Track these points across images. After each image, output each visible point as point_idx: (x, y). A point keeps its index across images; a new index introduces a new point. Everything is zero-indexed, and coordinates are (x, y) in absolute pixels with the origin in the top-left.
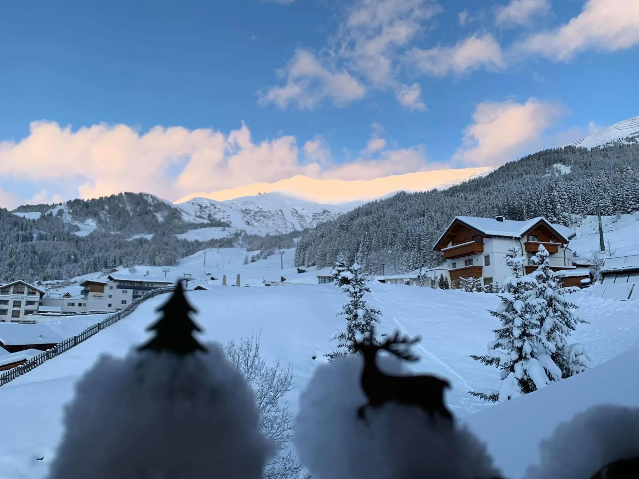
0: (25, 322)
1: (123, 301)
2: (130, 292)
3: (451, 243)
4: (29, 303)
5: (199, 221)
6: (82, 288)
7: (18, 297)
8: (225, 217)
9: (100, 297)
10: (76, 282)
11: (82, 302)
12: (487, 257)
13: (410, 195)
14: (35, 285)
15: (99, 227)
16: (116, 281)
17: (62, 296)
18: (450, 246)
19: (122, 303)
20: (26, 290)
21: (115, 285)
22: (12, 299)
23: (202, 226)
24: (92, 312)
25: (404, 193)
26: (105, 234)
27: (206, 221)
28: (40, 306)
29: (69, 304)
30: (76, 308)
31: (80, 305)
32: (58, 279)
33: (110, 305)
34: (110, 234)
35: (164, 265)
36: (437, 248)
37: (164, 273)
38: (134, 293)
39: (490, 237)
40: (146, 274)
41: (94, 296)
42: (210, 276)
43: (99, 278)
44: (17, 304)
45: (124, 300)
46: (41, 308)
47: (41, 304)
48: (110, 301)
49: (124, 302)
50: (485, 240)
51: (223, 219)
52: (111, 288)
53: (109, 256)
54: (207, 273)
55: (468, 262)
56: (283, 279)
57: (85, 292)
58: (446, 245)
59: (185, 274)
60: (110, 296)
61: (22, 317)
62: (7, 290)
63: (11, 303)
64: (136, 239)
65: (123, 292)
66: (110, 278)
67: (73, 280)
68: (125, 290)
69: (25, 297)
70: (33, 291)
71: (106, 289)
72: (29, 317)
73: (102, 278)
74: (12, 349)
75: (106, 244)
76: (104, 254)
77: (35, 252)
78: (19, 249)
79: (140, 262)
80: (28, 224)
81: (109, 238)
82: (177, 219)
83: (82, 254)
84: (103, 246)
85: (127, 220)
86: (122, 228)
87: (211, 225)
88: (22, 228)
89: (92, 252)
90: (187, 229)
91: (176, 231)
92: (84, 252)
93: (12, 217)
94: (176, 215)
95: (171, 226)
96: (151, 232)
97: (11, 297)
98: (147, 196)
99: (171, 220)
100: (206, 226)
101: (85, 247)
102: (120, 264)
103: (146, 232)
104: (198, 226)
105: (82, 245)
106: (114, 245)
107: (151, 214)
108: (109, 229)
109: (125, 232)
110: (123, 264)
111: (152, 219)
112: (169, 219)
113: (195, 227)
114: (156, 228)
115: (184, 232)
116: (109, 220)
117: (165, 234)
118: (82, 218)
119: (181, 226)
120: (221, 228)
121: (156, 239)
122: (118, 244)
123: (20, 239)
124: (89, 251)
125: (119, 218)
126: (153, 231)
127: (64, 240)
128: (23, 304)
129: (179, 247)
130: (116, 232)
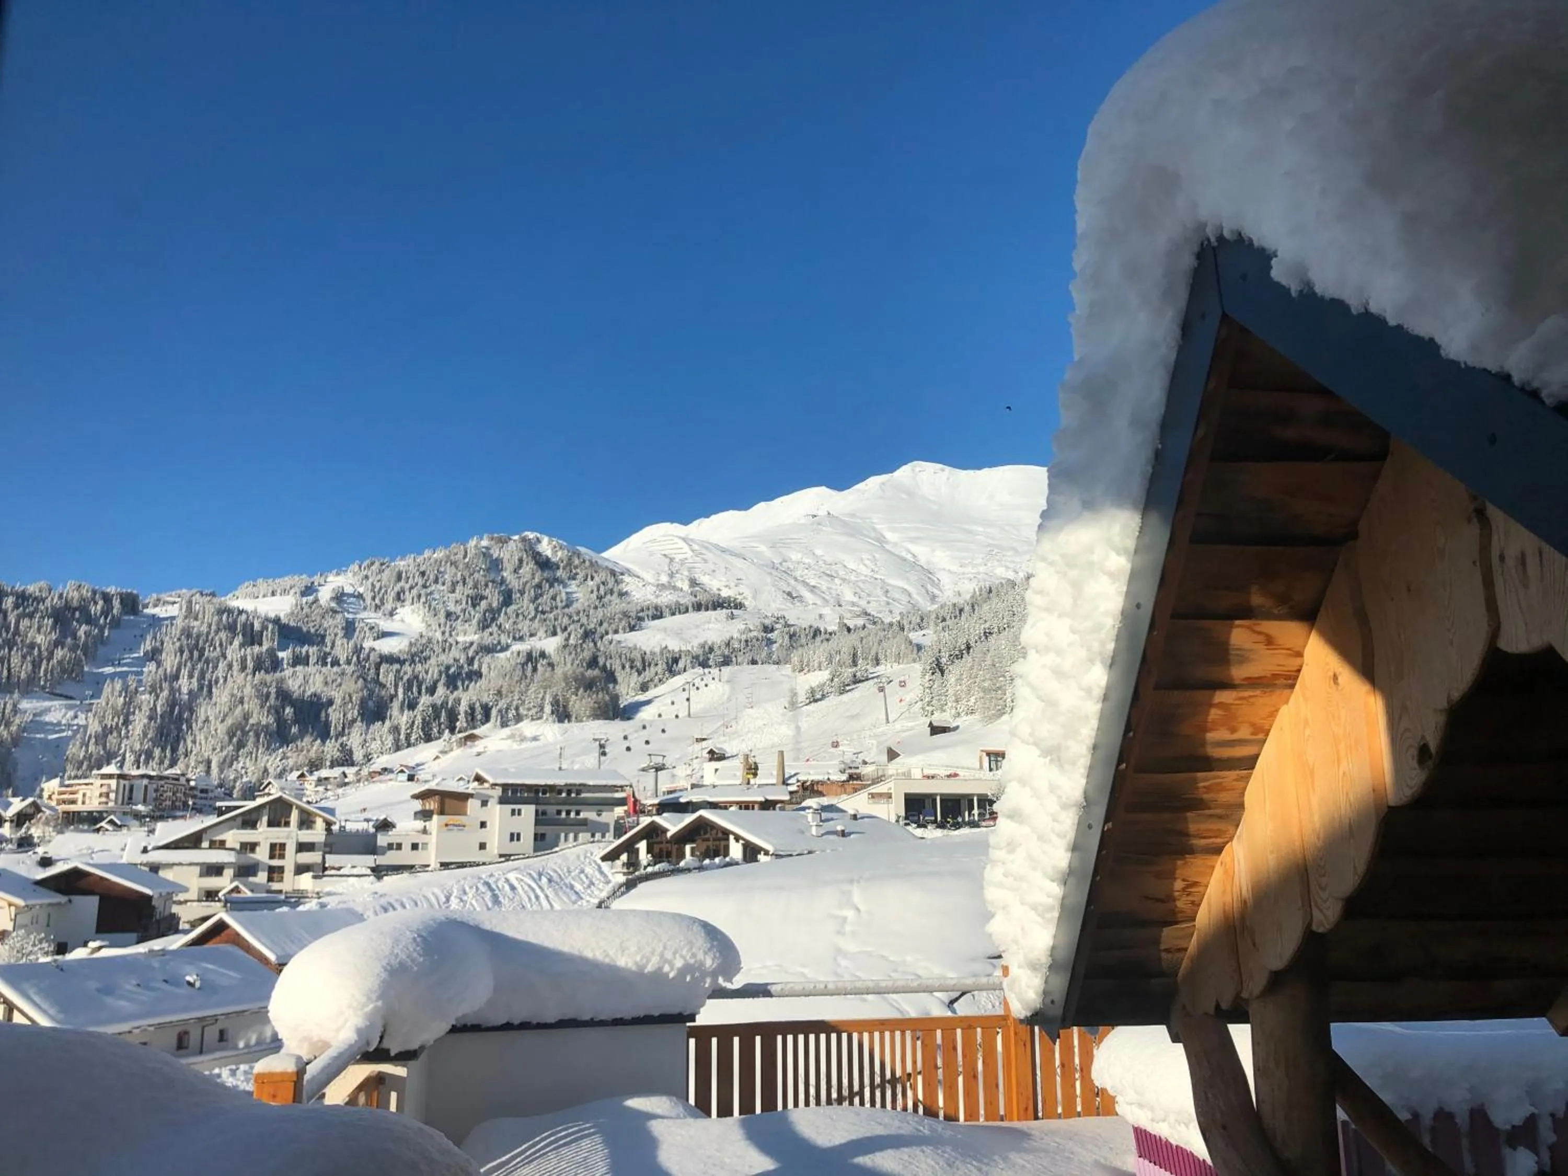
1: (512, 835)
2: (529, 811)
4: (302, 847)
5: (666, 598)
6: (417, 805)
7: (278, 834)
8: (732, 585)
9: (459, 826)
11: (419, 839)
15: (429, 626)
16: (493, 786)
19: (512, 839)
20: (294, 817)
21: (492, 795)
22: (267, 838)
23: (678, 609)
24: (445, 865)
26: (444, 641)
27: (687, 600)
28: (327, 856)
29: (390, 847)
30: (407, 856)
31: (414, 847)
32: (343, 765)
33: (483, 846)
34: (456, 643)
35: (589, 719)
38: (537, 812)
41: (445, 825)
42: (704, 745)
44: (277, 850)
45: (515, 831)
46: (331, 860)
47: (329, 850)
48: (482, 835)
49: (515, 837)
51: (727, 589)
52: (484, 803)
53: (458, 701)
54: (698, 736)
56: (892, 754)
57: (424, 815)
59: (650, 755)
60: (483, 825)
61: (290, 881)
62: (254, 817)
63: (264, 850)
64: (519, 654)
65: (513, 812)
66: (478, 778)
67: (377, 766)
68: (516, 807)
69: (294, 834)
70: (309, 820)
71: (473, 805)
72: (306, 882)
75: (448, 668)
76: (447, 697)
77: (284, 696)
78: (248, 690)
79: (533, 711)
80: (264, 628)
81: (455, 653)
82: (615, 595)
83: (392, 697)
84: (440, 673)
85: (495, 605)
86: (484, 625)
87: (698, 607)
88: (252, 637)
89: (415, 689)
90: (641, 619)
91: (614, 627)
92: (396, 691)
93: (229, 611)
94: (610, 585)
95: (600, 613)
96: (554, 634)
97: (264, 834)
98: (539, 541)
99: (600, 598)
100: (687, 611)
101: (398, 678)
102: (487, 718)
103: (541, 633)
104: (666, 612)
105: (391, 677)
106: (466, 668)
107: (551, 586)
108: (452, 629)
109: (491, 634)
110: (493, 720)
111: (554, 598)
112: (594, 596)
113: (658, 614)
114: (566, 621)
115: (632, 629)
116: (451, 607)
117: (588, 635)
118: (388, 606)
119: (625, 615)
120: (722, 613)
121: (567, 650)
122: (476, 666)
123: (250, 664)
124: (408, 687)
125: (475, 600)
126: (559, 630)
127: (348, 662)
128: (291, 849)
129: (623, 667)
130: (468, 635)
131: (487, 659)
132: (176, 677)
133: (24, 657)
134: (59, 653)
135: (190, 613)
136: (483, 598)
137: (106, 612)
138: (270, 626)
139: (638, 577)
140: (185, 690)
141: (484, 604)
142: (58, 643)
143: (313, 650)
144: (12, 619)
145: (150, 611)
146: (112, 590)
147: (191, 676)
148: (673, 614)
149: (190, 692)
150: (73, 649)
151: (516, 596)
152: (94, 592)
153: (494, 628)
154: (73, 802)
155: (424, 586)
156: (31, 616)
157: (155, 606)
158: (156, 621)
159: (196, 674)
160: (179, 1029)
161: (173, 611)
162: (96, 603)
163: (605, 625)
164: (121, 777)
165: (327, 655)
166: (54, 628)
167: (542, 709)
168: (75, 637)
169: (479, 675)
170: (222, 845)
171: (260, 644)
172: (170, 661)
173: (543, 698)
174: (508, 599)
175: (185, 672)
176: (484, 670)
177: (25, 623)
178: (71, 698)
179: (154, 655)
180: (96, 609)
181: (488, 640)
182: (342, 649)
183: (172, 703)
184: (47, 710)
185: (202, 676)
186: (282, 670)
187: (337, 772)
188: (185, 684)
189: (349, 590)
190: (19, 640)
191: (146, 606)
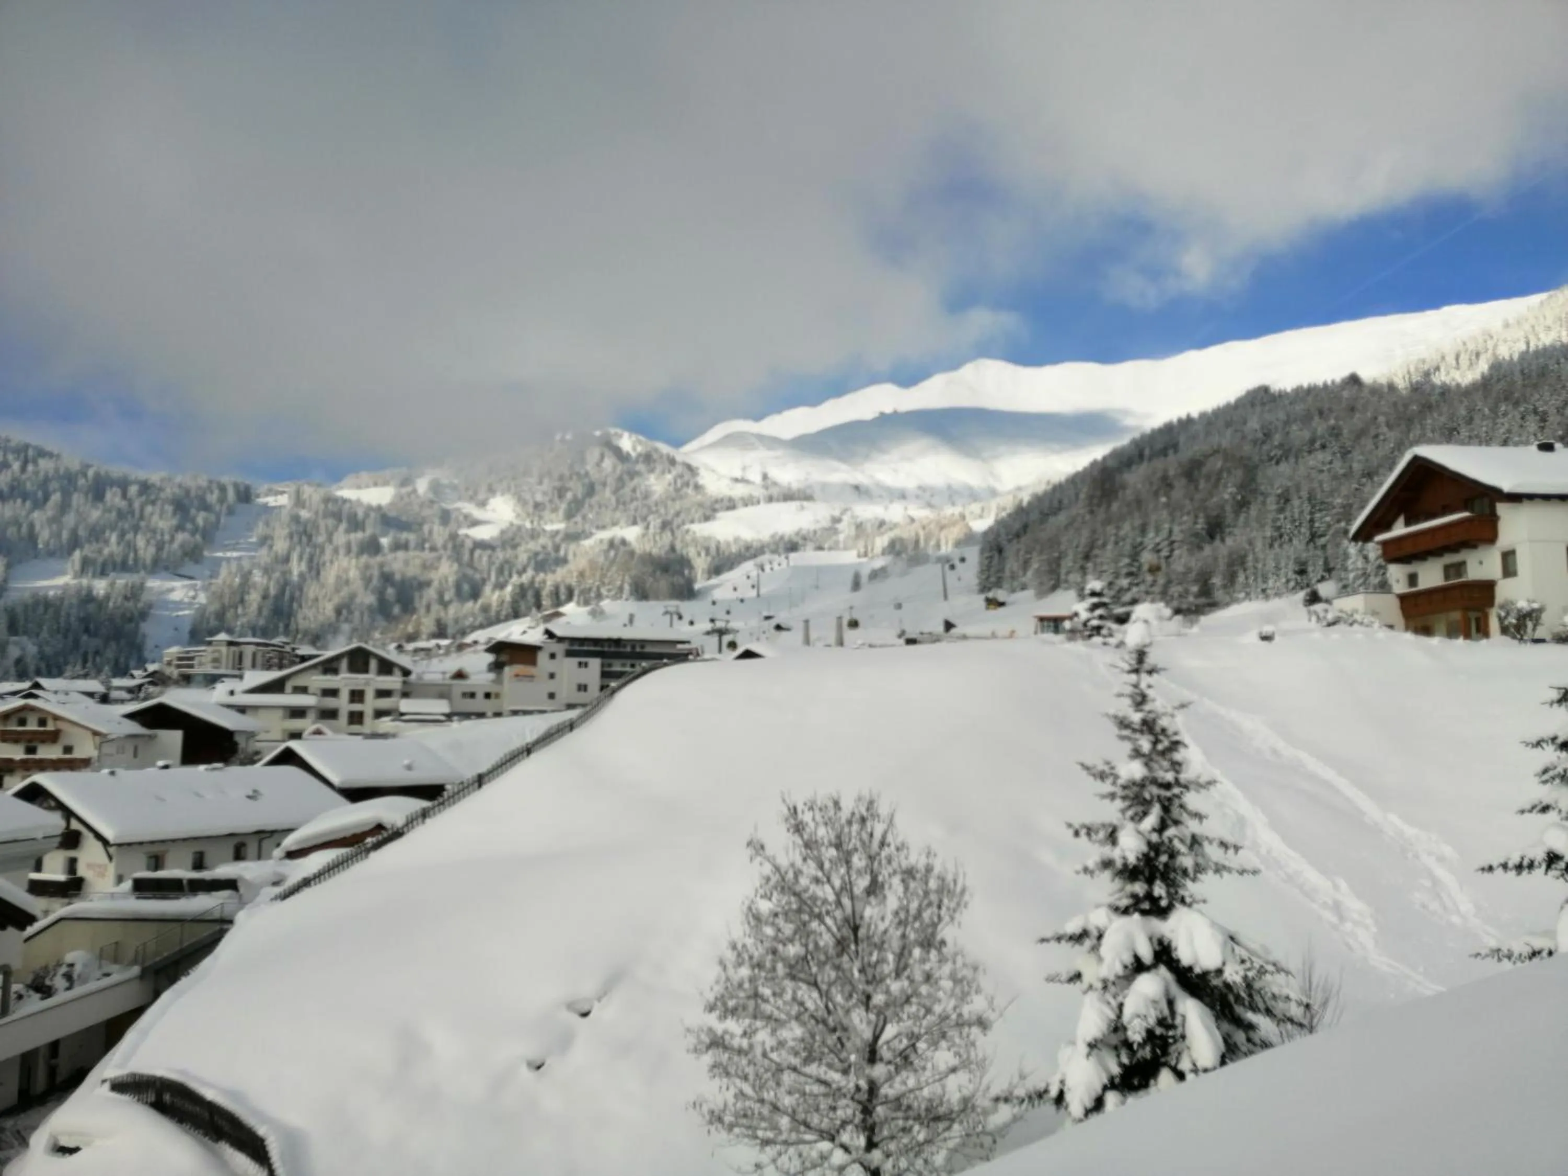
0: (375, 736)
1: (579, 686)
2: (595, 664)
3: (1401, 520)
4: (383, 693)
5: (739, 491)
6: (490, 658)
7: (359, 680)
8: (804, 478)
9: (530, 675)
10: (476, 642)
11: (493, 689)
12: (1508, 557)
13: (1282, 395)
14: (390, 653)
15: (518, 516)
16: (561, 640)
17: (448, 676)
18: (1399, 529)
19: (579, 690)
20: (373, 664)
21: (560, 649)
22: (347, 684)
23: (748, 502)
24: (515, 713)
25: (1265, 390)
26: (533, 530)
27: (758, 492)
28: (403, 700)
29: (465, 695)
30: (478, 704)
31: (488, 696)
32: (437, 638)
33: (552, 696)
34: (544, 531)
35: (665, 598)
36: (1364, 534)
37: (668, 617)
38: (603, 665)
39: (1516, 498)
40: (627, 621)
41: (517, 676)
42: (773, 622)
43: (524, 632)
44: (357, 696)
45: (583, 682)
46: (405, 705)
47: (405, 695)
48: (551, 686)
49: (583, 688)
50: (1502, 509)
51: (799, 482)
52: (553, 656)
53: (544, 582)
54: (766, 614)
55: (1452, 571)
56: (949, 626)
57: (497, 667)
58: (1388, 527)
60: (552, 676)
61: (370, 724)
62: (334, 665)
63: (345, 695)
64: (601, 541)
65: (580, 664)
66: (549, 634)
67: (469, 639)
68: (583, 660)
69: (372, 681)
70: (386, 667)
71: (542, 657)
72: (386, 724)
73: (530, 632)
74: (356, 794)
75: (536, 554)
76: (533, 578)
77: (387, 578)
78: (353, 574)
79: (613, 593)
80: (367, 515)
81: (542, 540)
82: (691, 487)
83: (484, 581)
84: (529, 559)
85: (580, 496)
86: (569, 516)
87: (770, 499)
88: (356, 524)
89: (506, 573)
90: (715, 510)
91: (690, 518)
92: (489, 575)
93: (335, 500)
94: (686, 478)
95: (677, 505)
96: (634, 523)
97: (345, 680)
98: (621, 436)
99: (677, 490)
100: (759, 502)
101: (491, 563)
102: (570, 597)
103: (622, 523)
104: (740, 504)
105: (485, 559)
106: (553, 555)
107: (632, 478)
108: (541, 518)
109: (576, 523)
110: (575, 598)
111: (634, 490)
112: (671, 489)
113: (731, 505)
114: (645, 511)
115: (707, 518)
116: (539, 498)
117: (665, 525)
118: (481, 496)
119: (701, 505)
120: (793, 505)
121: (646, 539)
122: (562, 553)
123: (355, 549)
124: (500, 571)
125: (561, 492)
126: (638, 519)
127: (445, 547)
128: (369, 695)
129: (699, 554)
130: (555, 524)
131: (573, 547)
132: (287, 559)
133: (148, 542)
134: (181, 537)
135: (299, 502)
136: (567, 489)
137: (222, 500)
138: (373, 515)
139: (713, 471)
140: (295, 572)
141: (569, 495)
142: (180, 528)
143: (412, 537)
144: (137, 505)
145: (262, 500)
146: (226, 479)
147: (301, 558)
148: (746, 505)
149: (301, 575)
150: (193, 533)
151: (598, 487)
152: (210, 482)
153: (578, 518)
154: (191, 666)
155: (514, 478)
156: (153, 503)
157: (267, 495)
158: (266, 508)
159: (306, 556)
160: (236, 841)
161: (283, 500)
162: (212, 492)
163: (682, 516)
164: (230, 644)
165: (424, 541)
166: (174, 513)
167: (621, 589)
168: (193, 521)
169: (564, 561)
170: (303, 690)
171: (364, 530)
172: (281, 546)
173: (623, 581)
174: (591, 490)
175: (295, 557)
176: (570, 557)
177: (149, 509)
178: (191, 578)
179: (265, 540)
180: (213, 498)
181: (572, 530)
182: (439, 534)
183: (285, 584)
184: (172, 590)
185: (311, 560)
186: (384, 555)
187: (432, 643)
188: (297, 568)
189: (445, 481)
190: (143, 524)
191: (258, 496)
